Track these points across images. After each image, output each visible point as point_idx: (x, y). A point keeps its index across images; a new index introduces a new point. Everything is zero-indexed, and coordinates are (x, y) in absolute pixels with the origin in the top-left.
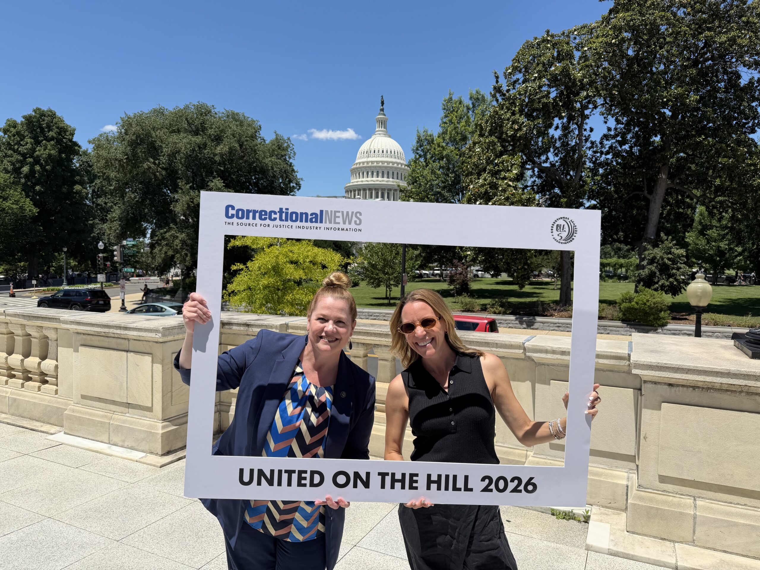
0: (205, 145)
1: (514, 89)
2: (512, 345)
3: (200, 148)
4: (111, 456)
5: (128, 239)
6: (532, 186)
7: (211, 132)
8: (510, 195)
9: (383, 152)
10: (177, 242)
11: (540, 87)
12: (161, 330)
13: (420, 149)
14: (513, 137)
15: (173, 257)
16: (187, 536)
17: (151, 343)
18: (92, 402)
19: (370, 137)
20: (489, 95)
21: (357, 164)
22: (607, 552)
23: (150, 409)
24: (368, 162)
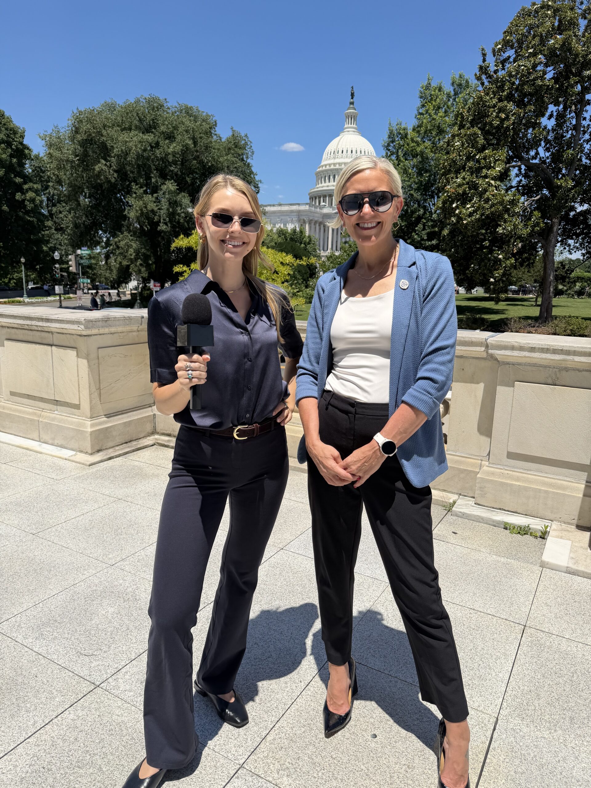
0: (157, 144)
1: (503, 69)
2: (472, 342)
3: (152, 147)
4: (41, 453)
5: (82, 248)
6: (518, 186)
7: (163, 128)
8: (490, 196)
9: (352, 151)
10: (131, 251)
11: (535, 66)
12: (84, 322)
13: (392, 145)
14: (498, 128)
15: (128, 267)
16: (105, 532)
17: (75, 337)
18: (21, 399)
19: (338, 136)
20: (474, 77)
21: (322, 166)
22: (565, 570)
23: (77, 407)
24: (335, 164)
